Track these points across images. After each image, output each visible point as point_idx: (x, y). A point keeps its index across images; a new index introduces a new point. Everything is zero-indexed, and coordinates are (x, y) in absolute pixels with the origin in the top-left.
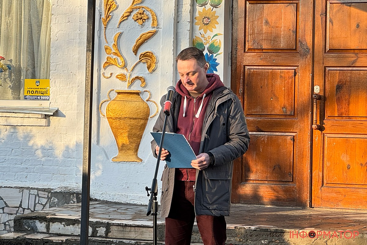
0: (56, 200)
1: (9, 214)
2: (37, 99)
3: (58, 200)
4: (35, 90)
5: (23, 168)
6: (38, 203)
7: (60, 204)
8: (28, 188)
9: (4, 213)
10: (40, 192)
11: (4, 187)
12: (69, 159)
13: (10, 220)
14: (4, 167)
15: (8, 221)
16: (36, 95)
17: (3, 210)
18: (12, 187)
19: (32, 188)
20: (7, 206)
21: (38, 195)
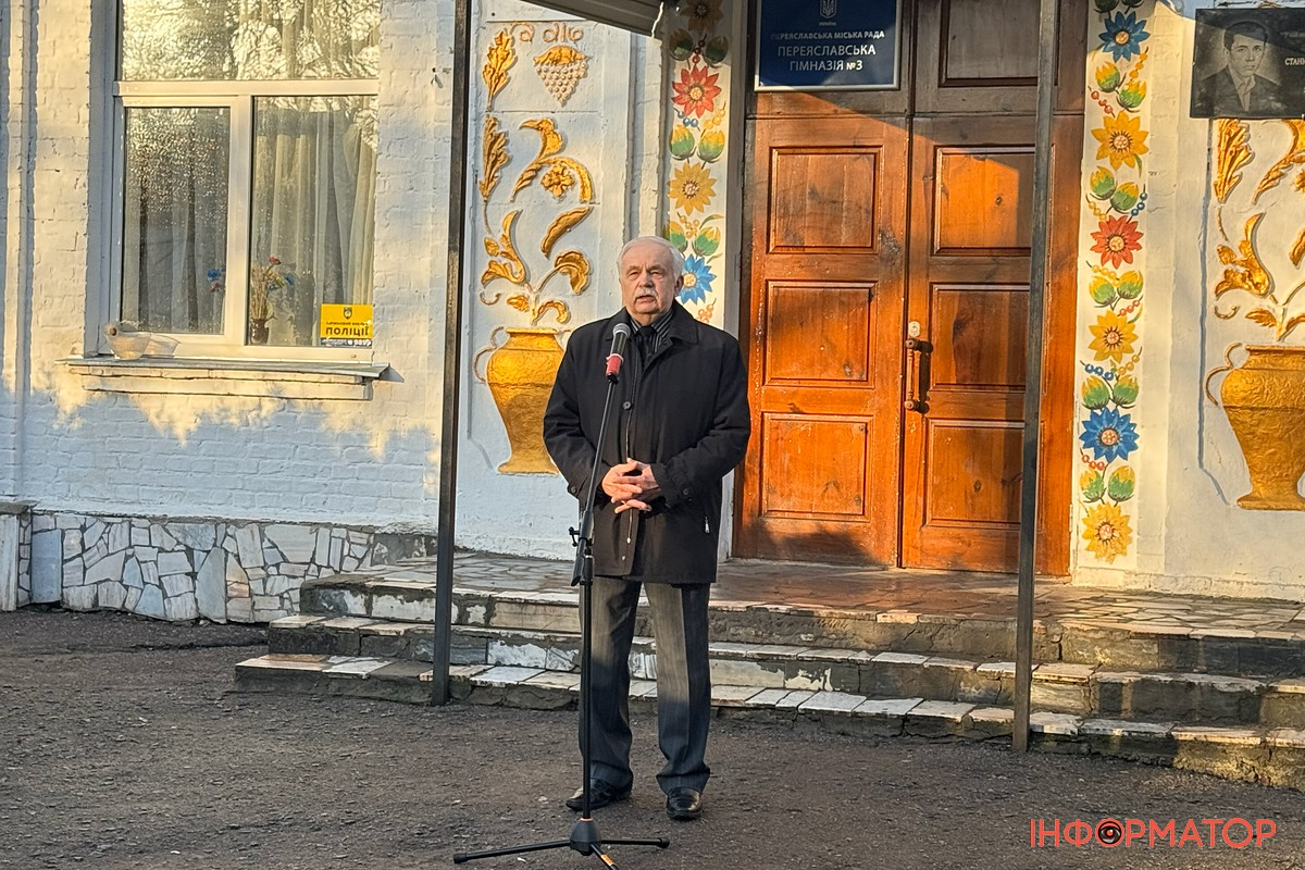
0: (385, 550)
1: (289, 576)
2: (346, 345)
3: (389, 548)
4: (341, 327)
5: (318, 485)
6: (349, 555)
7: (393, 557)
8: (327, 525)
9: (279, 574)
10: (351, 533)
11: (281, 523)
12: (413, 467)
13: (292, 589)
14: (279, 483)
15: (287, 591)
16: (345, 336)
17: (278, 569)
18: (295, 524)
19: (335, 526)
20: (286, 561)
21: (348, 538)
